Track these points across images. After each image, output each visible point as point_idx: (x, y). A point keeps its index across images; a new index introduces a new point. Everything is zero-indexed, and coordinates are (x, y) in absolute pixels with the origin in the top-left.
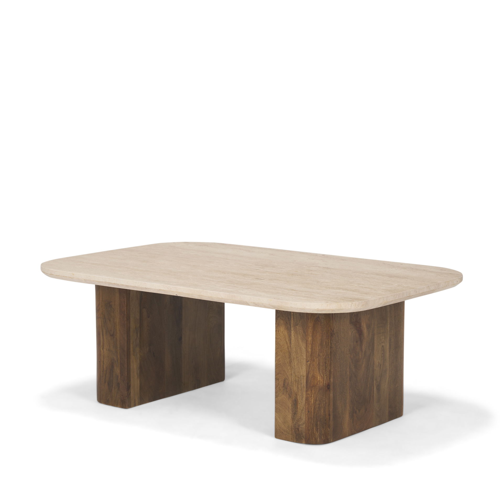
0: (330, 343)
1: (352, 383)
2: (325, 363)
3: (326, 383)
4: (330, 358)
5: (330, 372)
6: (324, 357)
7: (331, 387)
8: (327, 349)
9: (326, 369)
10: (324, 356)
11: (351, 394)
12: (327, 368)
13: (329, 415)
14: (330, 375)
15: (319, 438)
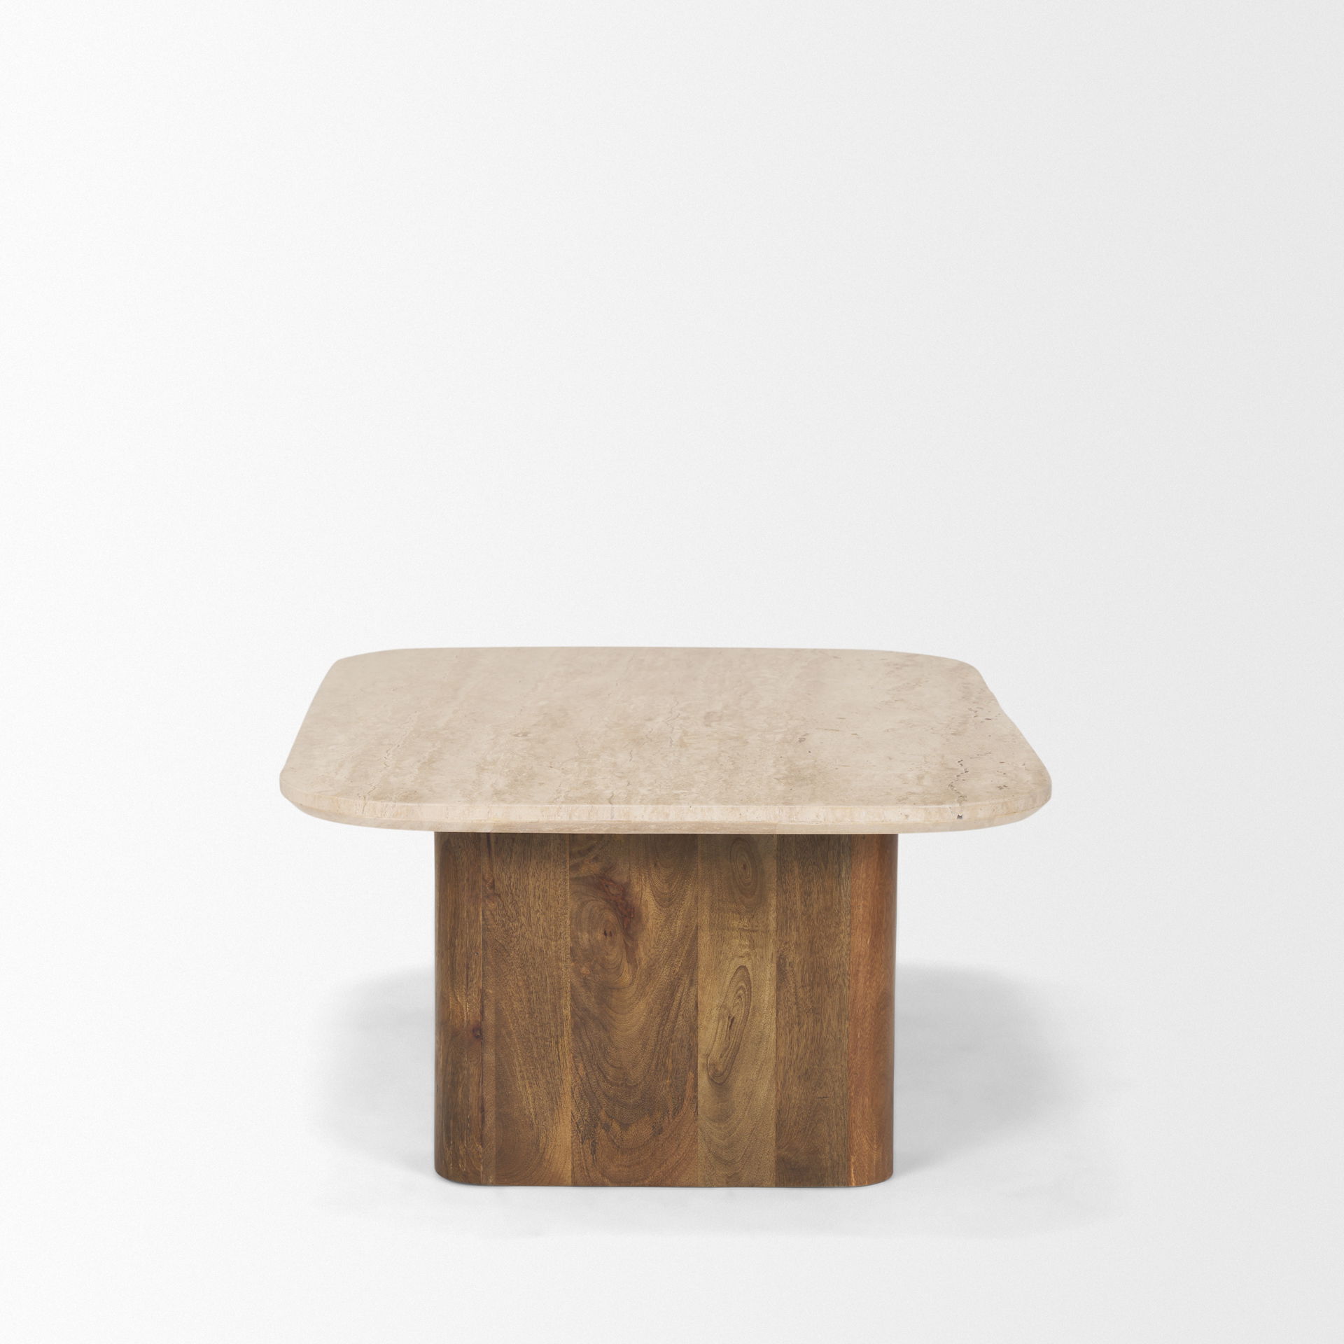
0: (483, 916)
1: (588, 1043)
2: (468, 968)
3: (468, 1022)
4: (484, 959)
5: (483, 994)
6: (462, 952)
7: (490, 1035)
8: (473, 931)
9: (470, 984)
10: (464, 949)
11: (582, 1073)
12: (472, 981)
13: (482, 1109)
14: (482, 1002)
15: (451, 1165)
